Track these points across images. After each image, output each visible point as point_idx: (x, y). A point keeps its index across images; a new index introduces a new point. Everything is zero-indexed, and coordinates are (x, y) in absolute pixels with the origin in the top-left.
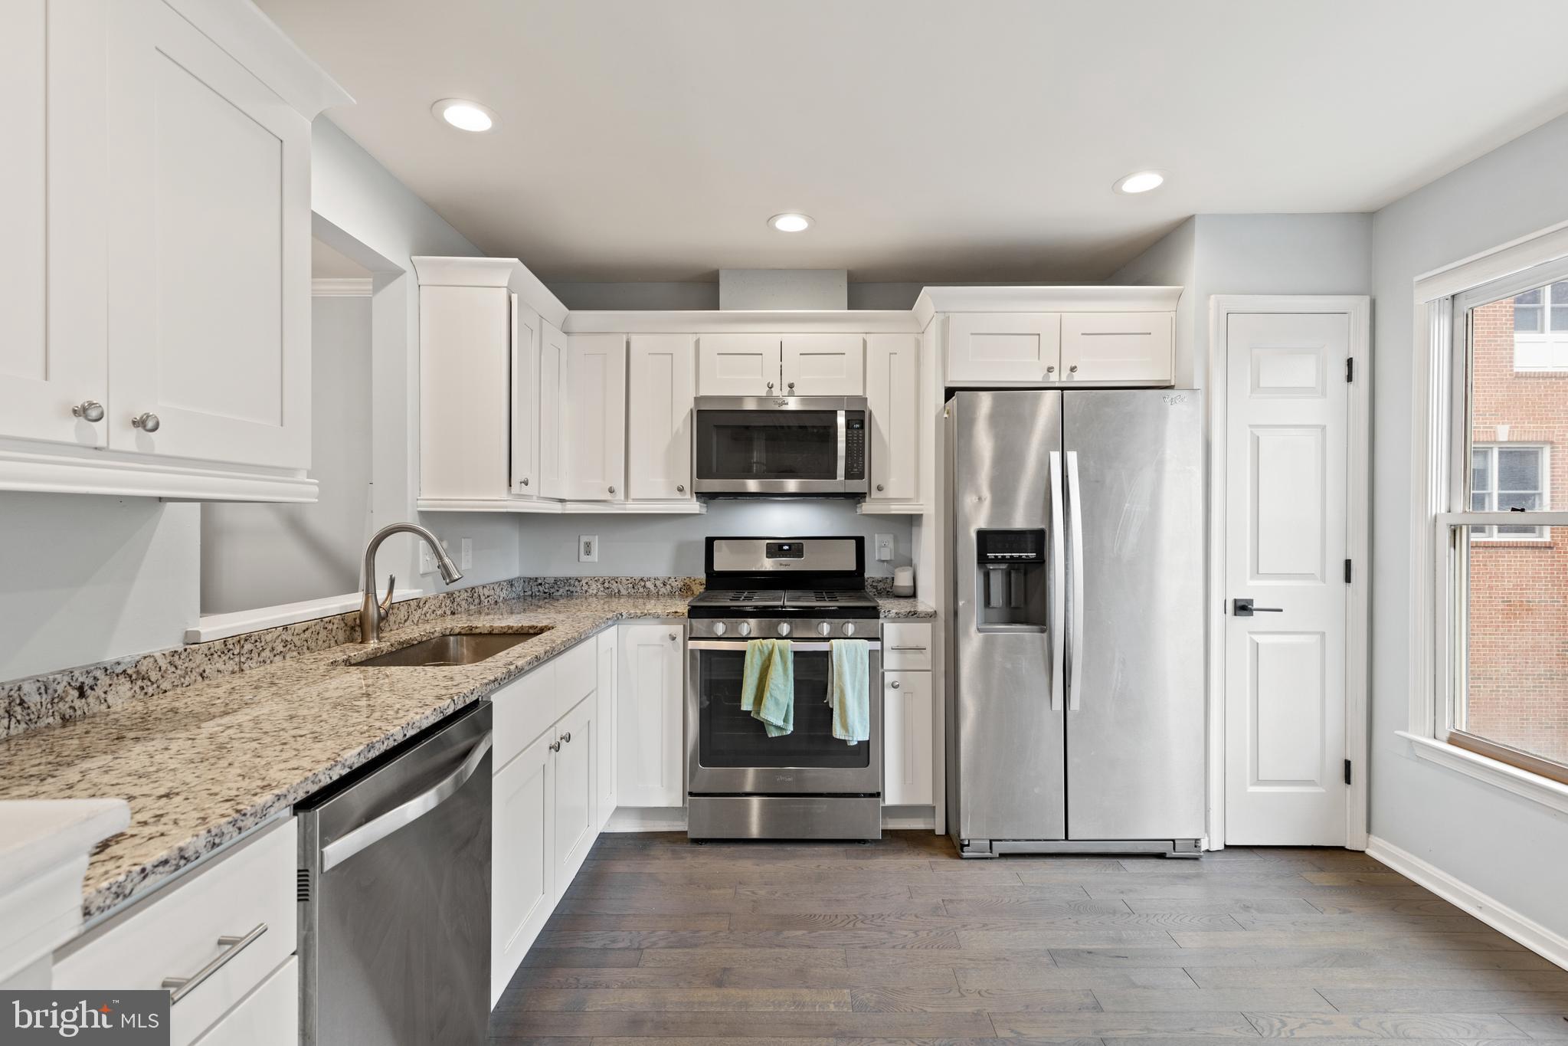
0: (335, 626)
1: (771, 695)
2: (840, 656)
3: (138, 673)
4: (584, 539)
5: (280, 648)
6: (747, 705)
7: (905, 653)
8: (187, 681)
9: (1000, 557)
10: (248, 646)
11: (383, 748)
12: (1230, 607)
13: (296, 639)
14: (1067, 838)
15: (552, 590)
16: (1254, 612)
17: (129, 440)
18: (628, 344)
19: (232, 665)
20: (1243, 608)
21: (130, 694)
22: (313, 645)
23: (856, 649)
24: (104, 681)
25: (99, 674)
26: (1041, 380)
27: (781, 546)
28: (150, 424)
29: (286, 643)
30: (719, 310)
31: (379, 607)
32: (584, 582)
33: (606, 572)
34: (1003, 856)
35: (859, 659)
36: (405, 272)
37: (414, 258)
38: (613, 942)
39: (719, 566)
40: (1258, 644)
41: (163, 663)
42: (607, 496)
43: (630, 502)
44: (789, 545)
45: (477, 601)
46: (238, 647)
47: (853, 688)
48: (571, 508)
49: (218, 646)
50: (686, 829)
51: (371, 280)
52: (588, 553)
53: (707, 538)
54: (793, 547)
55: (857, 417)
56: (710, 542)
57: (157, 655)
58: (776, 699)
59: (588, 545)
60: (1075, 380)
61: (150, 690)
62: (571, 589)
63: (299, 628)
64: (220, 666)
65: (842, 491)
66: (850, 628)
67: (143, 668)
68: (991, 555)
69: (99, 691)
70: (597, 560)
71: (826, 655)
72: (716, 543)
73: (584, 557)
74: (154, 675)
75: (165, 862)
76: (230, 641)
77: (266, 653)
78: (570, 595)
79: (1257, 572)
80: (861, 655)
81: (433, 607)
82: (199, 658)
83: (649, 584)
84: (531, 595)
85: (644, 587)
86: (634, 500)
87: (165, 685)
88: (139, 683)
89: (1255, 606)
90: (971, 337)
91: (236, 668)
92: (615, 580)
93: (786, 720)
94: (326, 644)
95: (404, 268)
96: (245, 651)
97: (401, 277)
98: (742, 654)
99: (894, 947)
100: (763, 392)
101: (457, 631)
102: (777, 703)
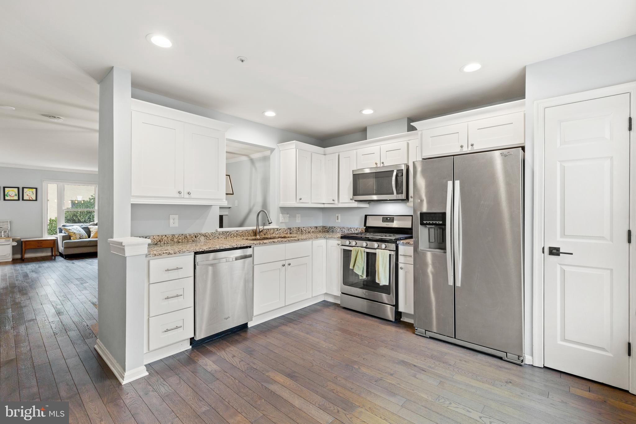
0: (251, 232)
1: (357, 265)
2: (379, 255)
3: (205, 235)
4: (337, 215)
5: (236, 235)
6: (351, 267)
7: (406, 257)
8: (215, 238)
9: (428, 223)
10: (228, 234)
11: (213, 249)
12: (547, 251)
13: (240, 234)
14: (455, 338)
15: (329, 230)
16: (561, 254)
17: (187, 196)
18: (339, 156)
19: (224, 237)
20: (554, 252)
21: (204, 239)
22: (244, 236)
23: (384, 253)
24: (199, 236)
25: (199, 234)
26: (459, 151)
27: (387, 218)
28: (190, 193)
29: (237, 234)
30: (367, 140)
31: (259, 229)
32: (336, 228)
33: (342, 226)
34: (431, 338)
35: (385, 257)
36: (275, 149)
37: (277, 145)
38: (298, 320)
39: (368, 224)
40: (564, 270)
41: (210, 234)
42: (333, 202)
43: (340, 204)
44: (390, 218)
45: (300, 231)
46: (226, 233)
47: (383, 267)
48: (326, 206)
49: (221, 233)
50: (340, 303)
51: (270, 151)
52: (338, 219)
53: (365, 215)
54: (391, 219)
55: (401, 171)
56: (366, 216)
57: (209, 233)
58: (358, 266)
59: (338, 217)
60: (475, 149)
61: (208, 239)
62: (333, 230)
63: (241, 232)
64: (222, 237)
65: (396, 199)
66: (383, 246)
67: (206, 235)
68: (425, 222)
69: (199, 237)
70: (340, 222)
71: (375, 254)
72: (368, 216)
73: (337, 221)
74: (208, 236)
75: (167, 253)
76: (224, 232)
77: (232, 236)
78: (333, 231)
79: (563, 235)
80: (386, 256)
81: (283, 231)
82: (217, 234)
83: (352, 230)
84: (324, 231)
85: (351, 230)
86: (341, 203)
87: (210, 238)
88: (206, 237)
89: (561, 251)
90: (430, 138)
91: (225, 237)
92: (344, 228)
93: (363, 273)
94: (248, 236)
95: (275, 148)
96: (227, 234)
97: (275, 150)
98: (351, 251)
99: (361, 344)
100: (375, 166)
101: (282, 237)
102: (359, 267)
